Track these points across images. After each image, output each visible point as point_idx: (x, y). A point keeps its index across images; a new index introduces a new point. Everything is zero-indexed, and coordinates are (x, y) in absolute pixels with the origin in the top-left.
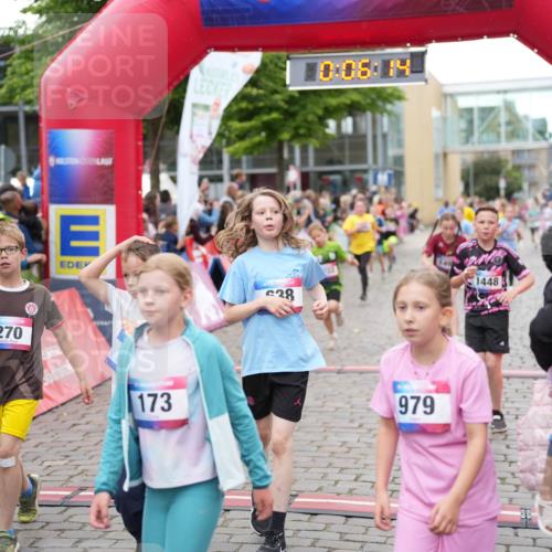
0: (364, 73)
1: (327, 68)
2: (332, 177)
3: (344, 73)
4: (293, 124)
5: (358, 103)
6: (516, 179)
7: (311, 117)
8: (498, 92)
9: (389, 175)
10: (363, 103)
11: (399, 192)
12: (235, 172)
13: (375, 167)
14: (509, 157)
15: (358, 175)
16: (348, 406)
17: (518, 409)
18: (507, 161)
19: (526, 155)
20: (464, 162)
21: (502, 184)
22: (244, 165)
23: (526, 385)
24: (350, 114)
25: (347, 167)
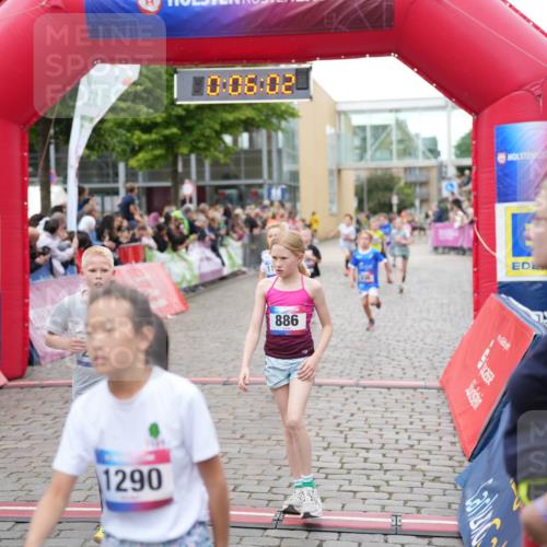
0: (250, 89)
1: (214, 83)
2: (228, 192)
3: (231, 88)
4: (191, 139)
5: (253, 119)
6: (408, 195)
7: (208, 132)
8: (391, 111)
9: (283, 190)
10: (257, 119)
11: (294, 207)
12: (129, 185)
13: (269, 182)
14: (402, 175)
15: (253, 190)
16: (232, 417)
17: (396, 418)
18: (399, 179)
19: (417, 172)
20: (358, 179)
21: (395, 200)
22: (140, 178)
23: (406, 396)
24: (246, 130)
25: (242, 182)
